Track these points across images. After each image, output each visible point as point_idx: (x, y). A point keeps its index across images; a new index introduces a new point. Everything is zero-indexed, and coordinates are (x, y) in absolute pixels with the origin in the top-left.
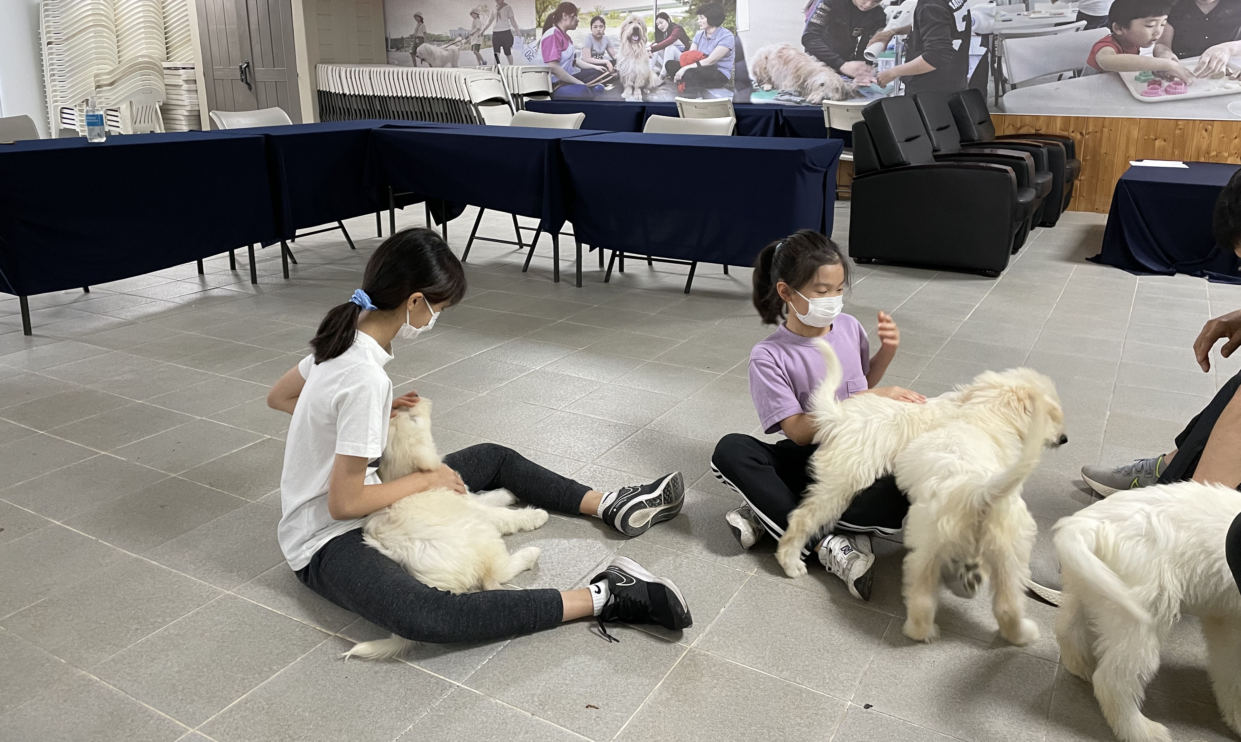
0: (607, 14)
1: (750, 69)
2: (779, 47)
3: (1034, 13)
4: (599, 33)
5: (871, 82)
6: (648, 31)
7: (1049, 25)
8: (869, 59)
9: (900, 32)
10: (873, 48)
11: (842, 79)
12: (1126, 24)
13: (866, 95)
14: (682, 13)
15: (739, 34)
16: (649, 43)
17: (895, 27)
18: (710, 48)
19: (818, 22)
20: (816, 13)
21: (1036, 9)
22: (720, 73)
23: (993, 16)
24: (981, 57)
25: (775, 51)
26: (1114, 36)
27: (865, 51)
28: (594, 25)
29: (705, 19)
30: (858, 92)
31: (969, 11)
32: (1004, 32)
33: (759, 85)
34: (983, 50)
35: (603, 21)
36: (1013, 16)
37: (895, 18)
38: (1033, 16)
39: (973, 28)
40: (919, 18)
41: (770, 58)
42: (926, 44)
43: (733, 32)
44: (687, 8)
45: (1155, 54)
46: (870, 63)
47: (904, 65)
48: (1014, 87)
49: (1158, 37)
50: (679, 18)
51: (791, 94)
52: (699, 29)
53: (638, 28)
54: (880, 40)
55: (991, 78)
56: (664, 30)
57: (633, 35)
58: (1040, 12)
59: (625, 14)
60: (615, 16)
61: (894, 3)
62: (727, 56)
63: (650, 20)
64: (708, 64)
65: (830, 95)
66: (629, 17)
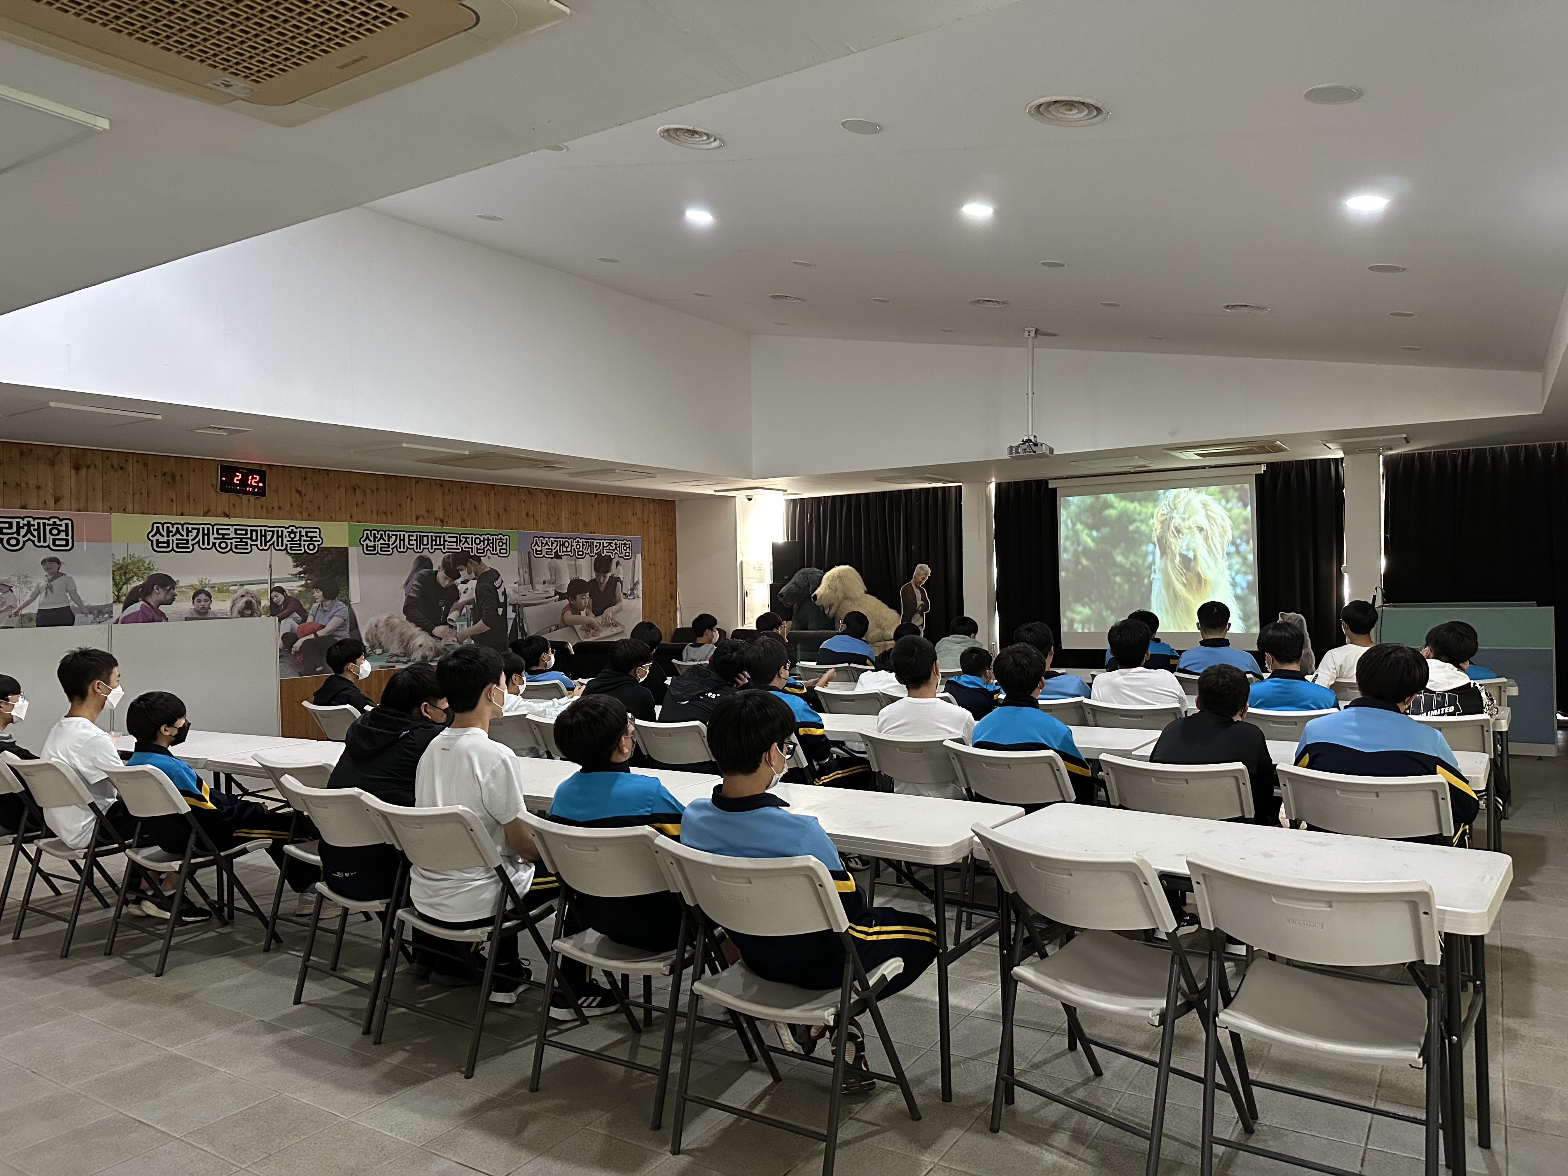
1: (363, 636)
2: (386, 616)
3: (536, 590)
4: (203, 608)
5: (453, 641)
7: (543, 598)
8: (451, 623)
9: (468, 603)
10: (453, 615)
11: (434, 640)
12: (575, 598)
14: (298, 587)
15: (353, 606)
17: (465, 599)
18: (326, 619)
19: (414, 596)
20: (412, 588)
21: (537, 588)
23: (518, 592)
25: (383, 620)
26: (570, 604)
27: (448, 618)
28: (196, 599)
29: (321, 593)
30: (445, 649)
31: (505, 588)
32: (523, 602)
33: (370, 650)
35: (209, 595)
36: (526, 592)
38: (535, 592)
39: (508, 600)
40: (478, 593)
41: (379, 626)
42: (484, 612)
43: (347, 605)
44: (303, 583)
45: (587, 614)
46: (451, 627)
47: (473, 627)
49: (587, 605)
51: (398, 656)
52: (315, 602)
53: (251, 602)
54: (456, 609)
56: (280, 603)
57: (245, 608)
58: (538, 590)
59: (235, 588)
60: (223, 589)
61: (463, 582)
62: (342, 625)
63: (265, 593)
64: (324, 634)
65: (427, 654)
66: (241, 591)
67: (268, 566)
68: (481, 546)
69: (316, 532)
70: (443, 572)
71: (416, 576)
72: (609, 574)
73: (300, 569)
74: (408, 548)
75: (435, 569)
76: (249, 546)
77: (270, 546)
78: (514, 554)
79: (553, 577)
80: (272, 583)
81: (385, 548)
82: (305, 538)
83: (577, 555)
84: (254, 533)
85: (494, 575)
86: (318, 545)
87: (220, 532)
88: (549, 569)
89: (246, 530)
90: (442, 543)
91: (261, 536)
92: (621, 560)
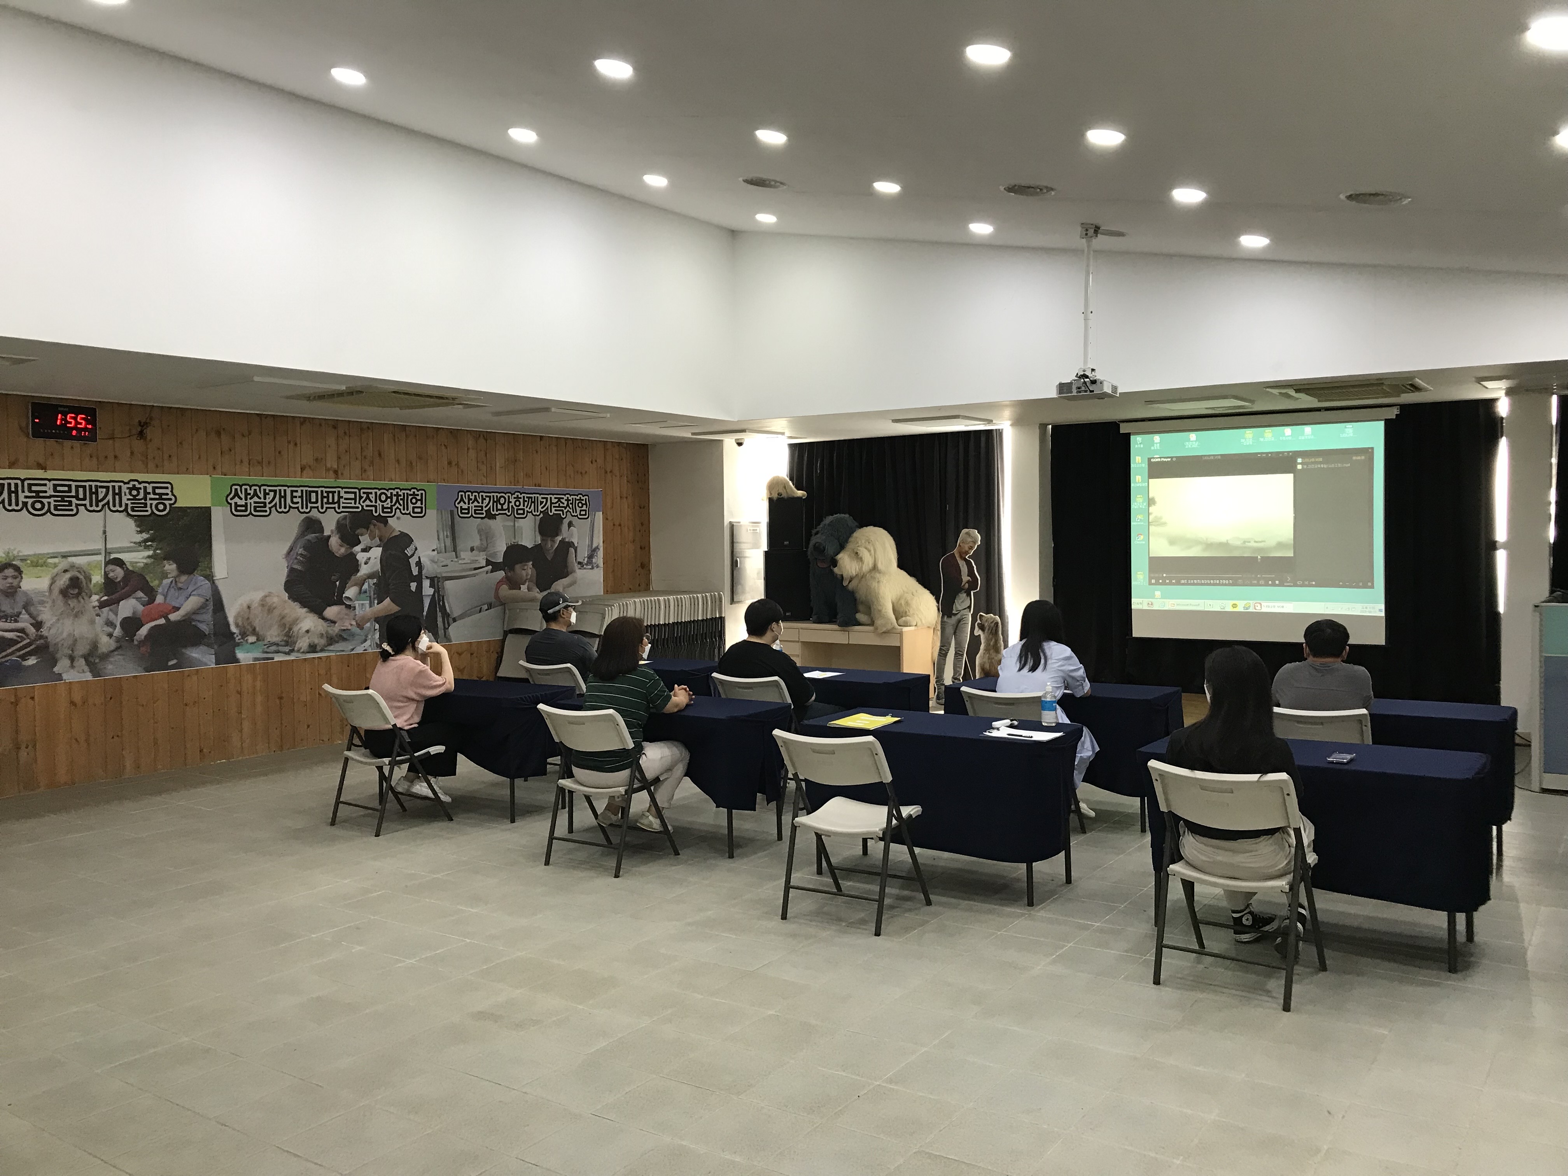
0: (26, 560)
1: (231, 620)
2: (262, 594)
3: (461, 559)
4: (11, 587)
5: (351, 625)
6: (94, 581)
7: (471, 570)
8: (348, 603)
9: (370, 576)
10: (351, 592)
12: (512, 569)
13: (348, 638)
14: (143, 558)
15: (216, 582)
16: (95, 597)
17: (367, 572)
18: (181, 599)
19: (299, 568)
21: (463, 557)
22: (195, 626)
23: (436, 562)
24: (431, 597)
25: (258, 599)
26: (507, 577)
27: (344, 595)
29: (174, 566)
30: (341, 636)
31: (419, 557)
32: (444, 575)
33: (242, 638)
34: (431, 591)
35: (18, 570)
36: (448, 562)
37: (366, 563)
38: (460, 562)
39: (424, 572)
40: (384, 564)
41: (253, 607)
42: (392, 587)
43: (209, 581)
44: (151, 553)
45: (529, 589)
46: (349, 607)
47: (377, 607)
48: (455, 620)
49: (529, 577)
50: (138, 565)
51: (277, 645)
52: (167, 578)
53: (78, 578)
54: (355, 585)
55: (439, 614)
56: (118, 580)
57: (68, 587)
58: (464, 559)
59: (56, 560)
60: (38, 562)
61: (364, 550)
62: (203, 607)
63: (95, 567)
64: (179, 618)
65: (316, 641)
66: (63, 564)
67: (102, 532)
68: (388, 504)
69: (167, 488)
70: (338, 536)
71: (301, 543)
72: (559, 538)
73: (145, 536)
74: (290, 507)
75: (327, 533)
76: (73, 507)
77: (103, 506)
78: (432, 514)
79: (485, 543)
80: (107, 552)
81: (260, 510)
82: (152, 496)
83: (517, 514)
84: (81, 490)
85: (405, 540)
86: (171, 505)
87: (34, 488)
88: (479, 532)
89: (69, 486)
90: (336, 500)
91: (91, 493)
92: (575, 521)
